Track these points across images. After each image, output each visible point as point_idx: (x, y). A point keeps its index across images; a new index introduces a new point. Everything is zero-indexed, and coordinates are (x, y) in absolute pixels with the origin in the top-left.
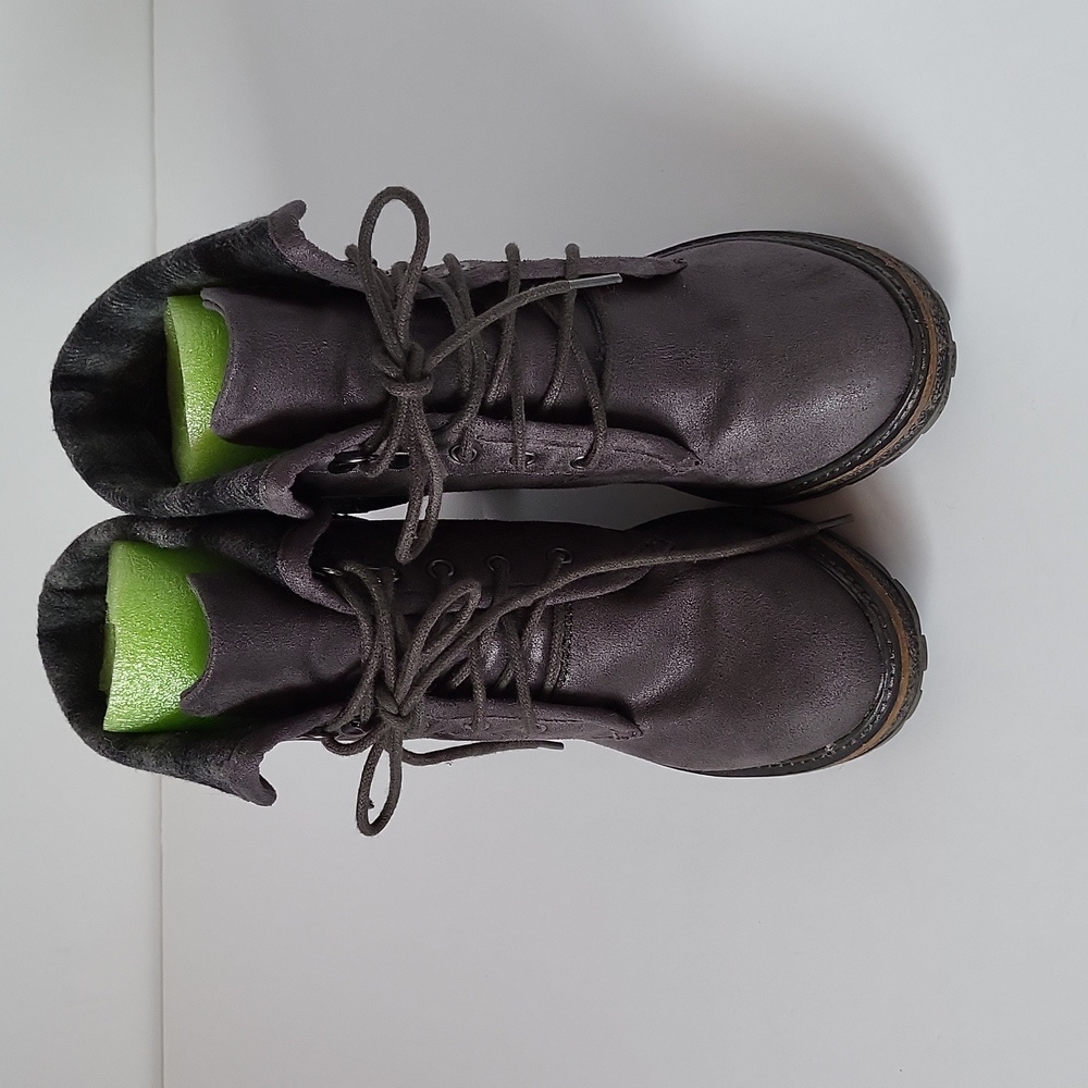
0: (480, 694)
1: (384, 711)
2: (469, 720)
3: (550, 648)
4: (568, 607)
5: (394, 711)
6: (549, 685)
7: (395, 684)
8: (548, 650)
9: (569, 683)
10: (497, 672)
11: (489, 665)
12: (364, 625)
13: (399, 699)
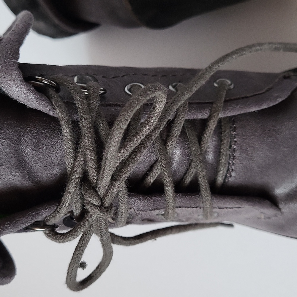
0: (169, 190)
1: (90, 203)
2: (162, 212)
3: (220, 152)
4: (232, 120)
5: (97, 202)
6: (220, 180)
7: (97, 180)
8: (218, 153)
9: (234, 178)
10: (182, 170)
11: (175, 165)
12: (66, 131)
13: (101, 192)
